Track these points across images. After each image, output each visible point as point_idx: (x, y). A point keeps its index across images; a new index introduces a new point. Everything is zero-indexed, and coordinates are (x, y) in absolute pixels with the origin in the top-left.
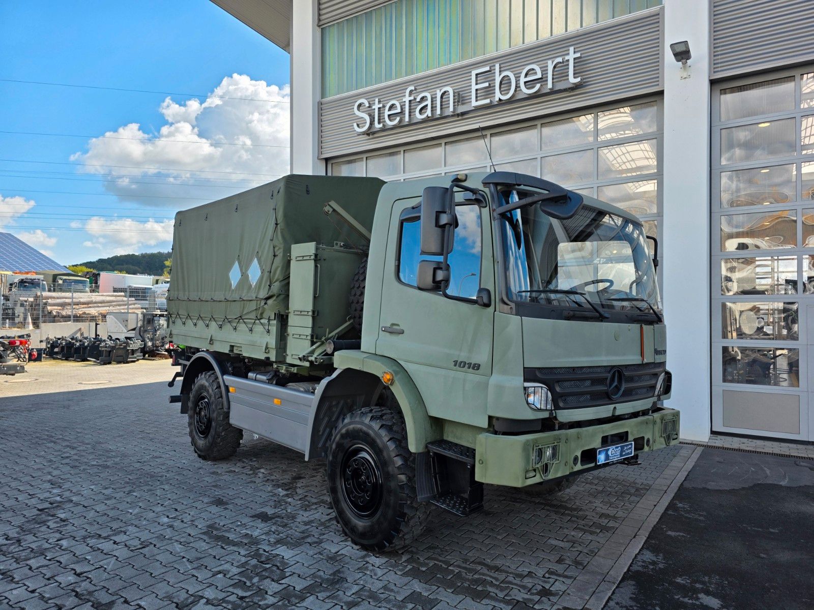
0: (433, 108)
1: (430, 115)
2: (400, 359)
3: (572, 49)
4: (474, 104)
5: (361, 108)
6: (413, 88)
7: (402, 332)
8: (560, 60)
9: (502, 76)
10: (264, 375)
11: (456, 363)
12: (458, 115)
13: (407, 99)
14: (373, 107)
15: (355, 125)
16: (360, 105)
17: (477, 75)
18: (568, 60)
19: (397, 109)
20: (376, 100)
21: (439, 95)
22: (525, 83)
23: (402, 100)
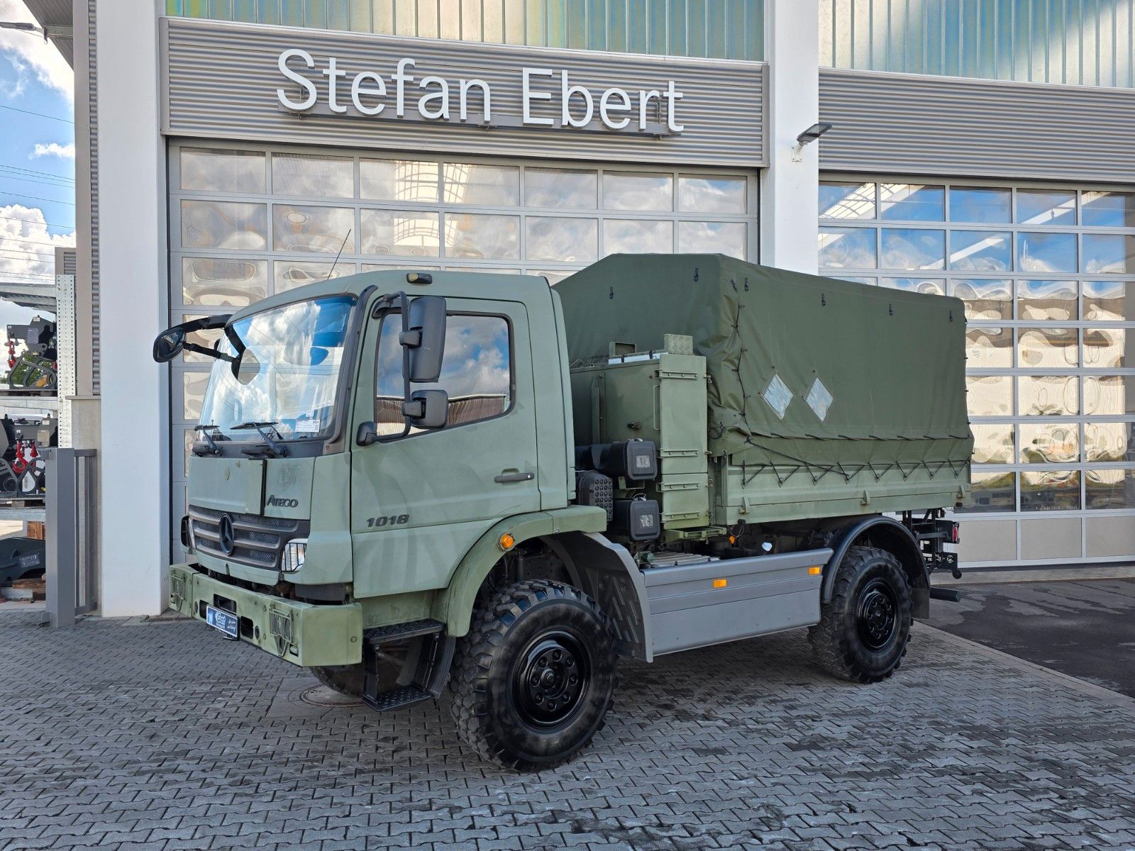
0: (454, 106)
1: (446, 116)
3: (672, 84)
4: (528, 119)
5: (289, 62)
6: (412, 62)
8: (656, 93)
9: (574, 89)
12: (492, 128)
13: (400, 77)
14: (325, 72)
15: (281, 94)
16: (291, 58)
17: (531, 75)
18: (667, 98)
19: (377, 87)
20: (333, 61)
21: (464, 87)
22: (608, 111)
23: (390, 77)
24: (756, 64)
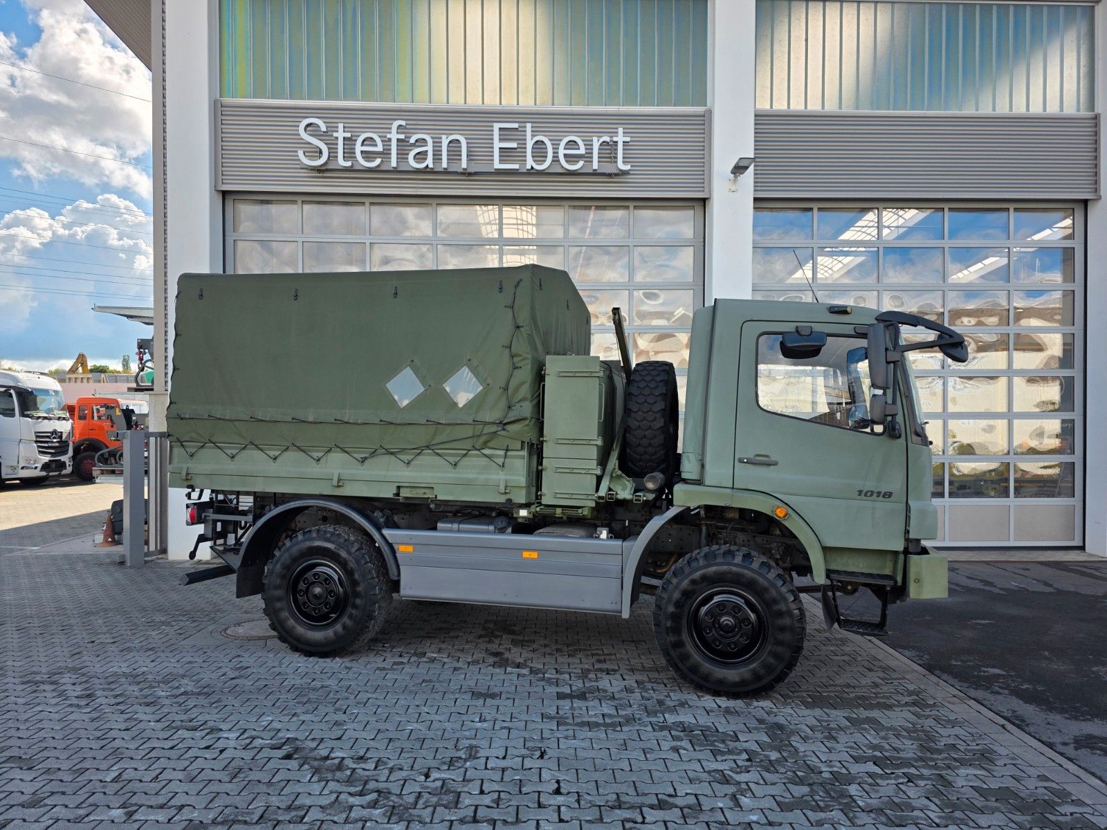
0: (437, 157)
1: (431, 166)
2: (776, 493)
3: (621, 130)
4: (497, 165)
5: (308, 129)
6: (403, 123)
7: (775, 464)
8: (607, 139)
9: (536, 139)
10: (489, 524)
11: (860, 492)
12: (470, 174)
13: (394, 136)
14: (335, 134)
15: (300, 153)
16: (309, 125)
17: (501, 129)
18: (617, 142)
19: (376, 145)
20: (341, 126)
21: (445, 142)
22: (565, 155)
23: (386, 137)
24: (699, 109)
